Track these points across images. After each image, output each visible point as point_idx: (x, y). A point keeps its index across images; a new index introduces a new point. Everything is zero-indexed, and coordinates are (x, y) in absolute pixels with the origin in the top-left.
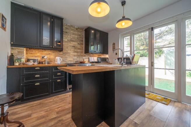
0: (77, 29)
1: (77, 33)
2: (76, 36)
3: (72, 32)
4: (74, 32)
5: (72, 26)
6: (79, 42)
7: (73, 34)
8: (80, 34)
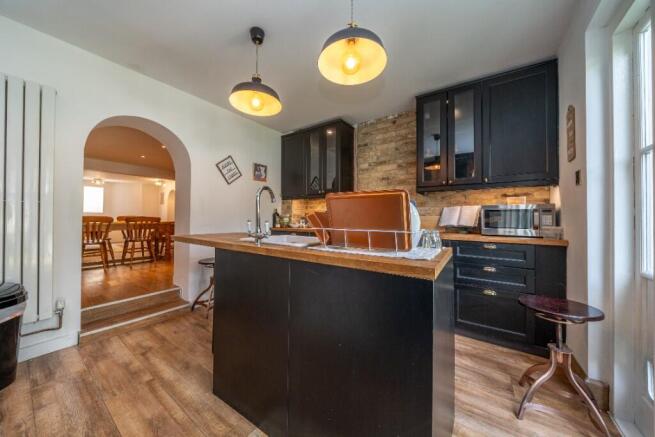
0: (394, 122)
1: (394, 134)
2: (393, 145)
3: (380, 137)
4: (386, 136)
5: (379, 121)
6: (400, 161)
7: (384, 141)
8: (403, 132)
